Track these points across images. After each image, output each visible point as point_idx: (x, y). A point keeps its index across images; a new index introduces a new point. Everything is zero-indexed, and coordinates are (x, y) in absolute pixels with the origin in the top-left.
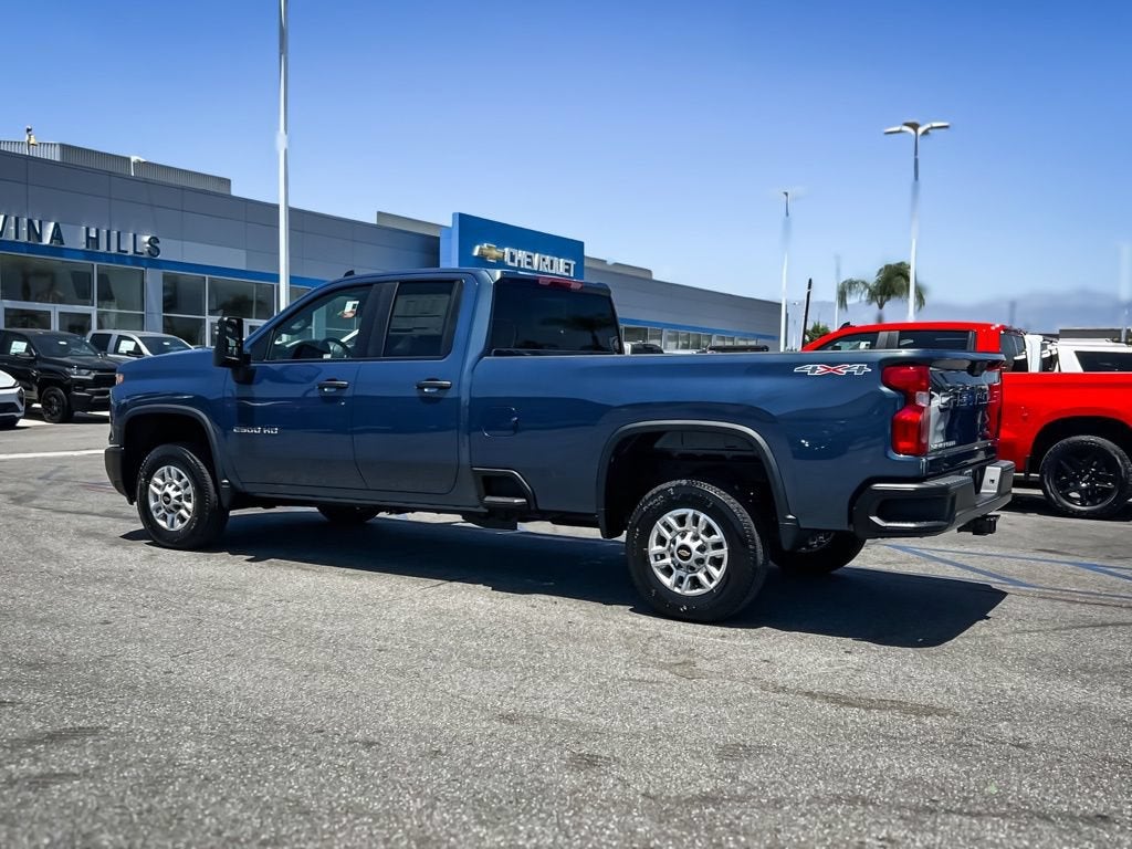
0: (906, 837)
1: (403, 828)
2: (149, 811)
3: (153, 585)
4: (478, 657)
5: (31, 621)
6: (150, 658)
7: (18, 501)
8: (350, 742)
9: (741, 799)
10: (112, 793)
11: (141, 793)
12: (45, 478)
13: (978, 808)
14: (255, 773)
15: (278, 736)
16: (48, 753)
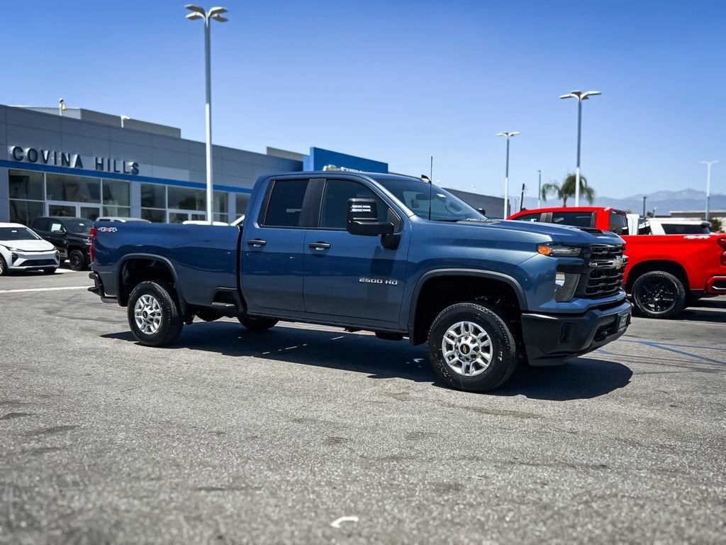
0: (494, 475)
1: (228, 472)
2: (94, 465)
3: (118, 356)
4: (290, 391)
5: (47, 374)
6: (109, 392)
7: (49, 313)
8: (210, 432)
9: (412, 458)
10: (77, 457)
11: (92, 457)
12: (68, 300)
13: (538, 462)
14: (155, 447)
15: (171, 430)
16: (45, 438)
